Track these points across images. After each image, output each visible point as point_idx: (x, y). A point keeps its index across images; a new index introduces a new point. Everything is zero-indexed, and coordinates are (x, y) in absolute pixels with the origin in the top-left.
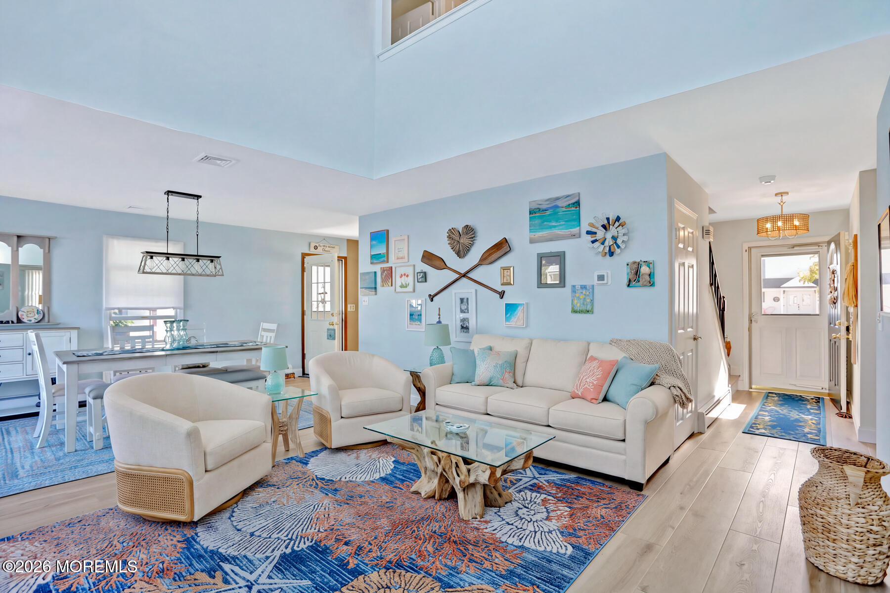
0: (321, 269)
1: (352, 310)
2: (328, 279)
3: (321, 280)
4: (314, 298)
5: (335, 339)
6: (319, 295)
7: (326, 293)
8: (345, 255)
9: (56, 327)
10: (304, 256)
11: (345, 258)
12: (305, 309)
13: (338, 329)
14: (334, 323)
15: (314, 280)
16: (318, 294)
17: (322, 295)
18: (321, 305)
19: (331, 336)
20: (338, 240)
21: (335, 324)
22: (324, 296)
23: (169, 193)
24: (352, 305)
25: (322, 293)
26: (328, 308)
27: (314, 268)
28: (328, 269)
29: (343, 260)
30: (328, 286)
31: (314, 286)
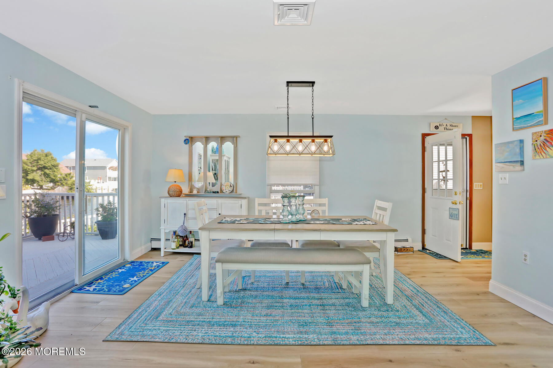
0: (442, 148)
1: (480, 188)
2: (450, 156)
3: (442, 158)
4: (435, 176)
5: (458, 220)
6: (441, 173)
7: (448, 171)
8: (469, 132)
9: (240, 197)
10: (424, 136)
11: (470, 136)
12: (426, 187)
13: (462, 209)
14: (458, 202)
15: (435, 158)
16: (439, 172)
17: (444, 173)
18: (442, 183)
19: (453, 216)
20: (461, 117)
21: (458, 204)
22: (446, 174)
23: (290, 84)
24: (480, 184)
25: (444, 171)
26: (450, 185)
27: (435, 148)
28: (450, 149)
29: (468, 138)
30: (450, 165)
31: (435, 165)
